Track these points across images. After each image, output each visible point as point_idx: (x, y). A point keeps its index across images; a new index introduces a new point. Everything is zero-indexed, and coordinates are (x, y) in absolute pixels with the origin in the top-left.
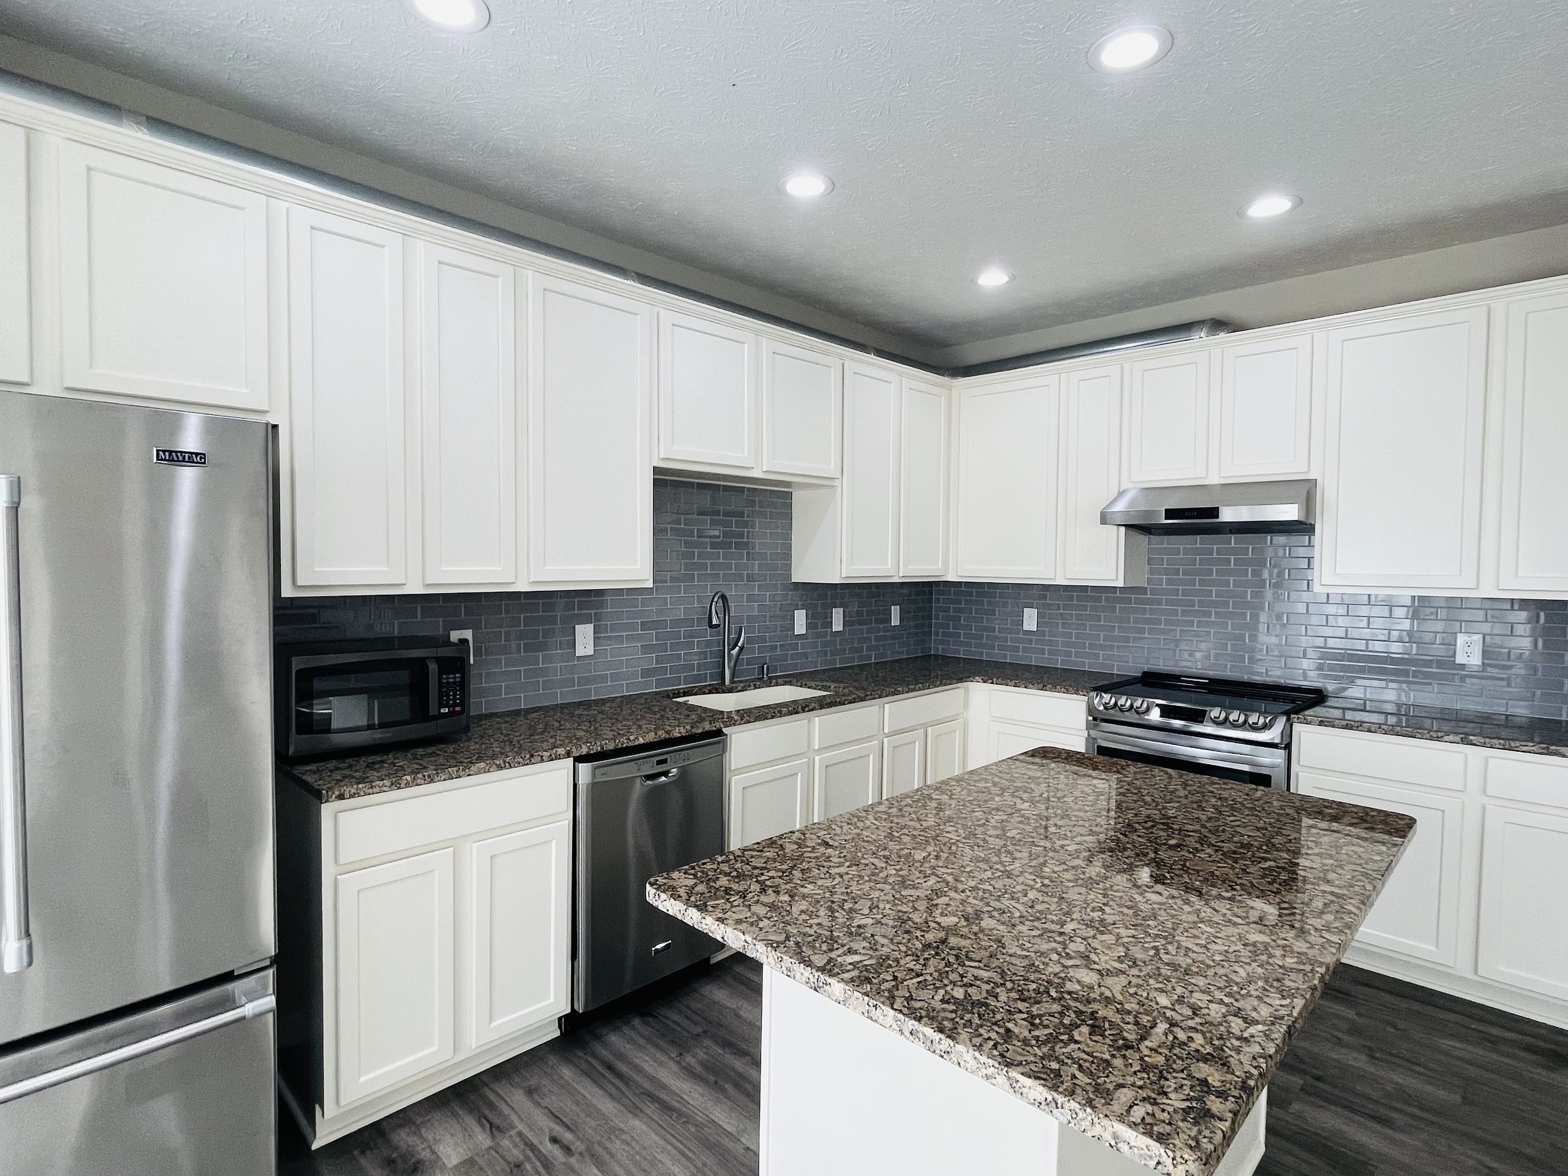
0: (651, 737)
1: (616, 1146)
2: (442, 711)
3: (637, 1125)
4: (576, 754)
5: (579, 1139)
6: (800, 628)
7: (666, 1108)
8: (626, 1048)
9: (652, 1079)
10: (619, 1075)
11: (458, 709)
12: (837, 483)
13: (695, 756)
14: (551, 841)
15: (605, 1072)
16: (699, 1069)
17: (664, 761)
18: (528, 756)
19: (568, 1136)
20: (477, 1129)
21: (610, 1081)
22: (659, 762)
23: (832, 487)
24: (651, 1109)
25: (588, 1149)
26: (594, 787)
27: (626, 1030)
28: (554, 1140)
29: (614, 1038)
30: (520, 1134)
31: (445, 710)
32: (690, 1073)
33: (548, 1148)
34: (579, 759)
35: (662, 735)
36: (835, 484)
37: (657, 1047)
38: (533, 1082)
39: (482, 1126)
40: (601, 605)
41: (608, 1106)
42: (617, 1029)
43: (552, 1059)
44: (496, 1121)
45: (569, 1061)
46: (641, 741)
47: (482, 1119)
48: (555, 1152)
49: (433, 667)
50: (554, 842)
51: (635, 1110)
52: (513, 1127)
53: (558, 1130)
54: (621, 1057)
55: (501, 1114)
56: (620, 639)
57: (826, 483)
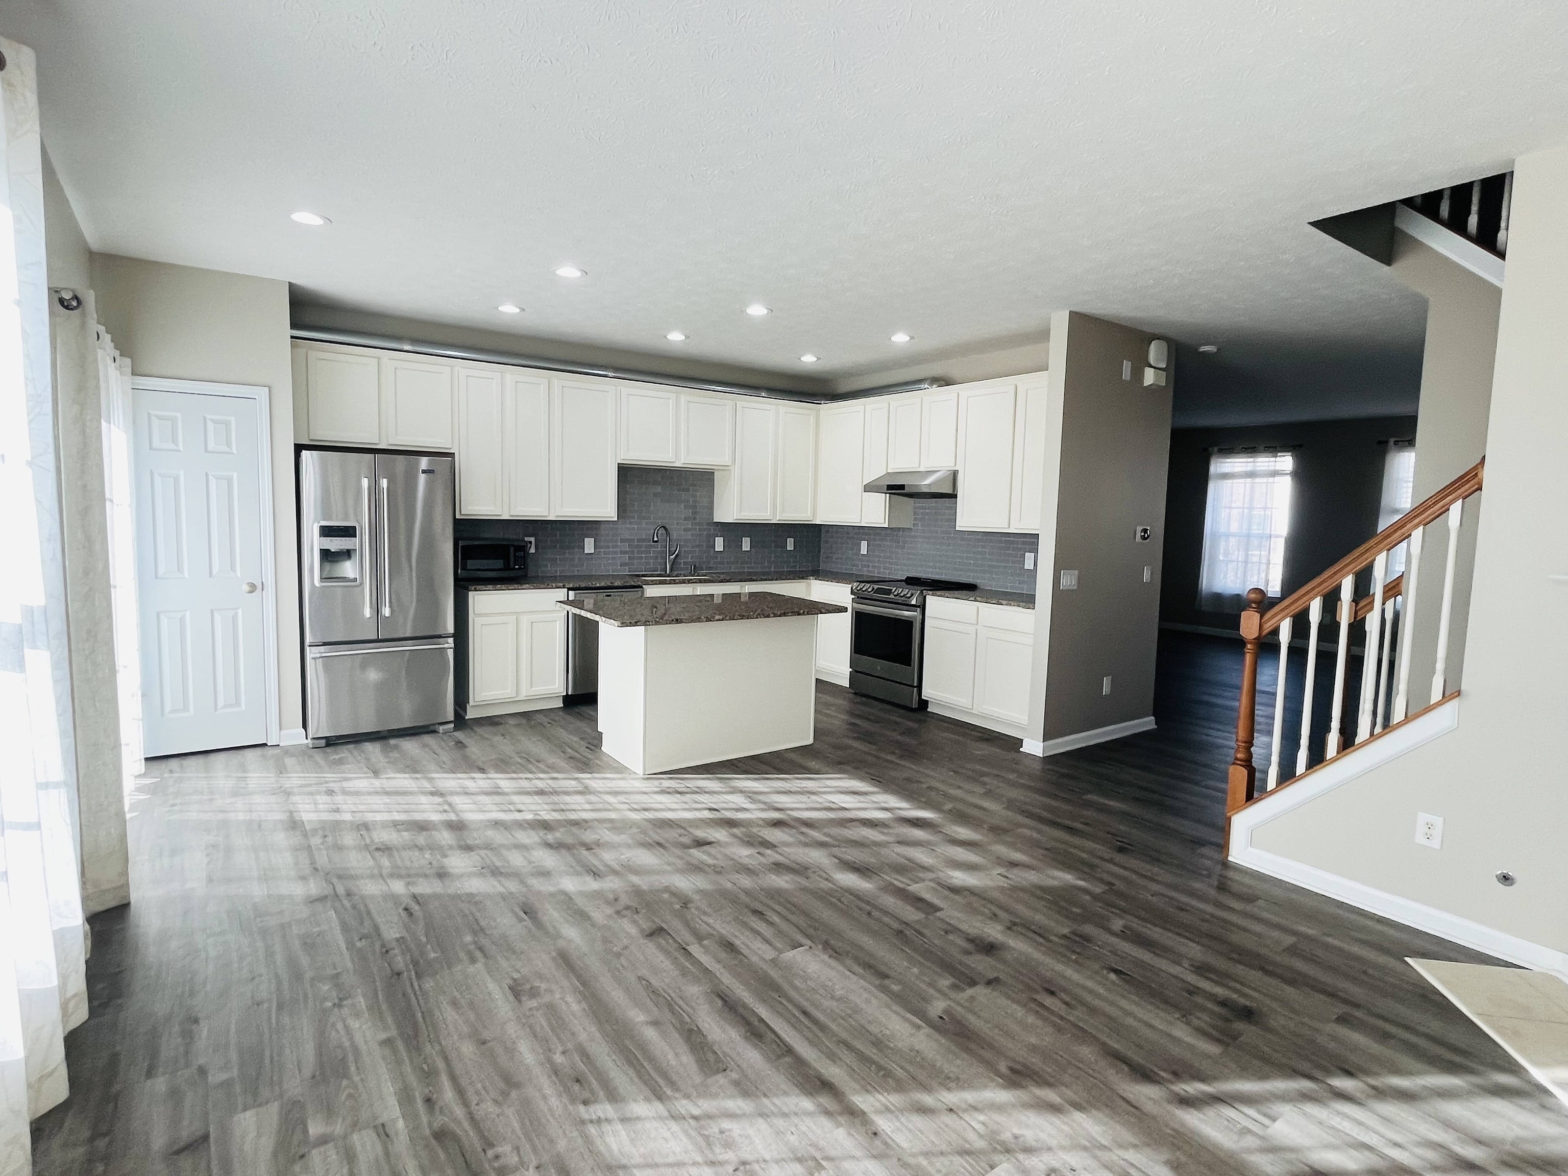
0: (603, 584)
2: (516, 567)
4: (570, 587)
6: (719, 547)
11: (522, 568)
12: (732, 468)
18: (546, 584)
22: (607, 596)
23: (730, 470)
26: (573, 599)
35: (609, 584)
40: (596, 528)
46: (598, 585)
49: (512, 549)
50: (558, 622)
56: (607, 546)
57: (725, 468)
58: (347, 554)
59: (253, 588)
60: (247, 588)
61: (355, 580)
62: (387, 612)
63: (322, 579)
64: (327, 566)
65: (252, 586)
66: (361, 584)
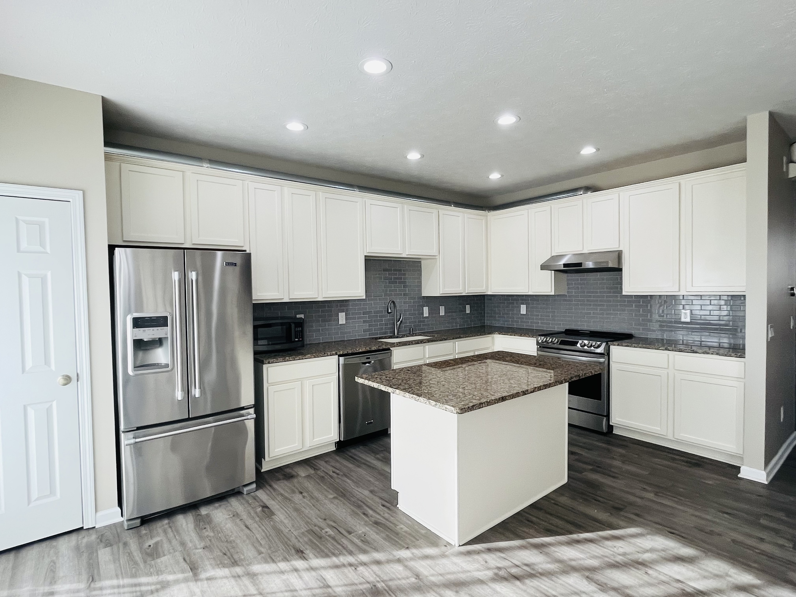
0: (364, 350)
1: (353, 474)
2: (296, 340)
3: (359, 470)
4: (338, 354)
5: (341, 472)
6: (426, 314)
7: (369, 466)
8: (357, 453)
9: (365, 460)
10: (355, 459)
11: (301, 339)
12: (437, 257)
13: (380, 356)
14: (331, 382)
15: (350, 458)
16: (381, 458)
17: (369, 358)
18: (323, 353)
19: (338, 471)
20: (310, 469)
21: (351, 460)
22: (367, 358)
23: (436, 259)
24: (364, 466)
25: (344, 474)
26: (345, 365)
27: (358, 449)
28: (334, 472)
29: (353, 451)
30: (323, 470)
31: (297, 340)
32: (378, 459)
33: (331, 473)
34: (340, 356)
35: (368, 349)
36: (436, 258)
37: (368, 453)
38: (327, 459)
39: (312, 469)
40: (348, 305)
41: (351, 466)
42: (354, 449)
43: (333, 455)
44: (316, 468)
45: (338, 455)
46: (361, 351)
47: (311, 467)
48: (335, 475)
49: (293, 326)
50: (332, 383)
51: (359, 466)
52: (321, 469)
53: (334, 470)
54: (355, 455)
55: (317, 466)
56: (354, 318)
57: (432, 258)
58: (159, 342)
59: (68, 379)
60: (62, 381)
61: (167, 366)
62: (196, 392)
63: (136, 367)
64: (140, 354)
65: (67, 379)
66: (172, 369)
